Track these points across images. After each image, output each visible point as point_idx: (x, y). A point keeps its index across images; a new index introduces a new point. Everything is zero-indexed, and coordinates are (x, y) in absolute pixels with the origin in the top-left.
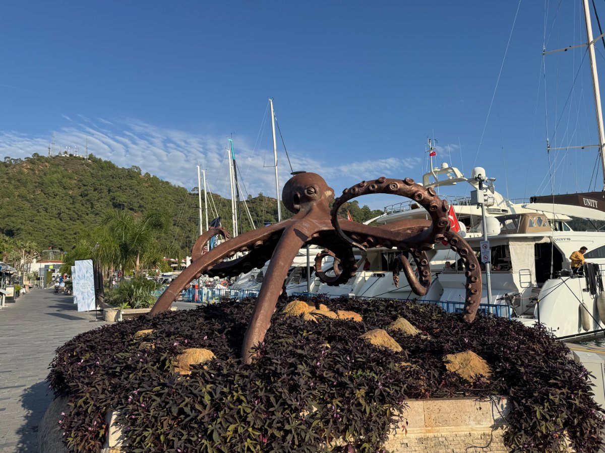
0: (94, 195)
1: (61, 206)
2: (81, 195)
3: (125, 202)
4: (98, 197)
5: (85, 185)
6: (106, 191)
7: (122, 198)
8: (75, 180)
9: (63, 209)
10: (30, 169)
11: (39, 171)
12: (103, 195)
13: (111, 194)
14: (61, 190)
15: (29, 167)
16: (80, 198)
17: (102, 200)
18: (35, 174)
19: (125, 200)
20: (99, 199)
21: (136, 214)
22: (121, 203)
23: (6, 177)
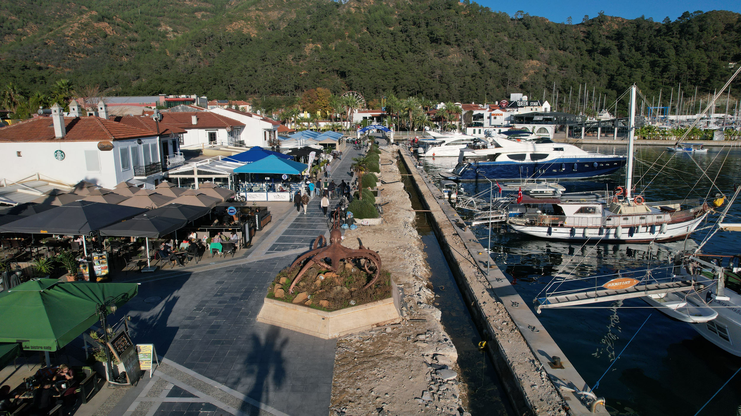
0: (413, 30)
1: (384, 45)
2: (401, 31)
3: (443, 36)
4: (416, 32)
5: (404, 20)
6: (423, 25)
7: (440, 32)
8: (396, 14)
9: (386, 48)
10: (356, 7)
11: (364, 8)
12: (422, 29)
13: (429, 27)
14: (383, 28)
15: (355, 5)
16: (400, 34)
17: (419, 36)
18: (360, 13)
19: (443, 34)
20: (417, 34)
21: (452, 49)
22: (438, 37)
23: (338, 18)
